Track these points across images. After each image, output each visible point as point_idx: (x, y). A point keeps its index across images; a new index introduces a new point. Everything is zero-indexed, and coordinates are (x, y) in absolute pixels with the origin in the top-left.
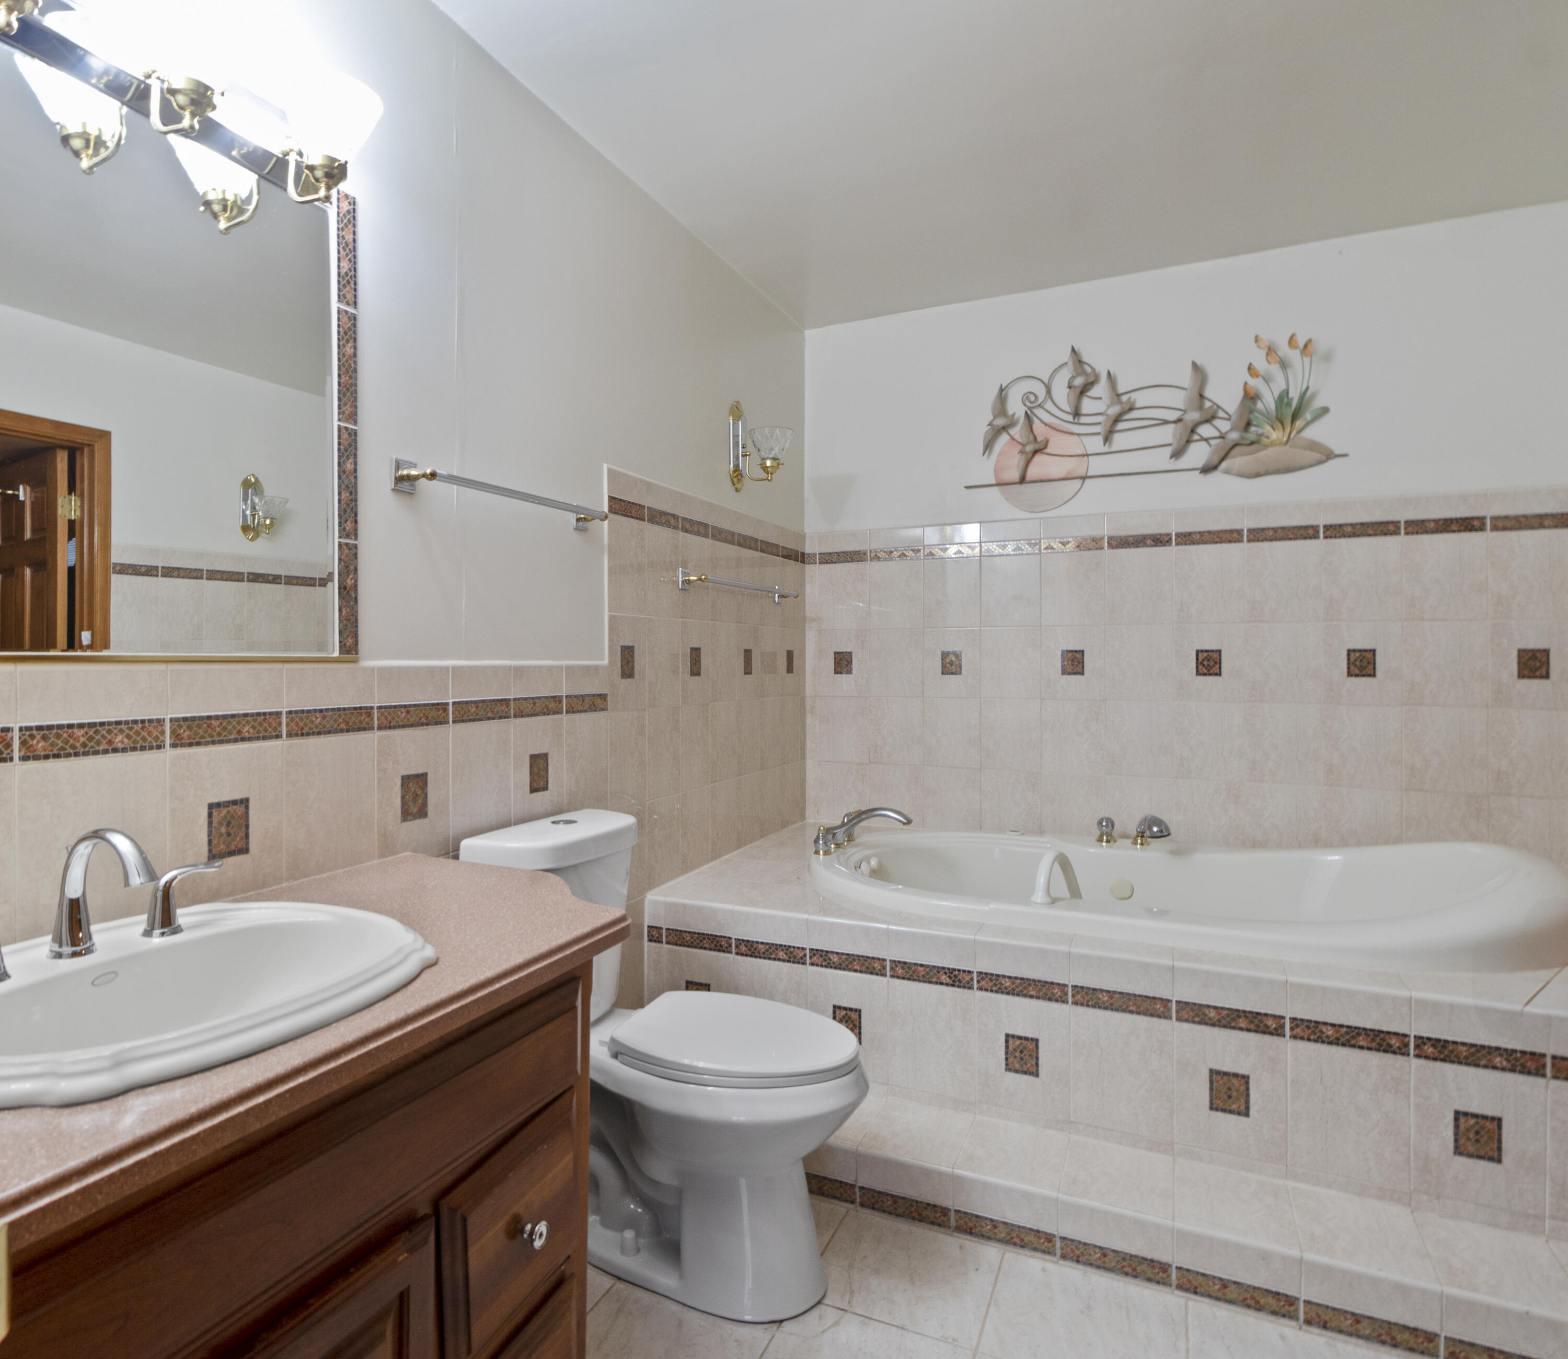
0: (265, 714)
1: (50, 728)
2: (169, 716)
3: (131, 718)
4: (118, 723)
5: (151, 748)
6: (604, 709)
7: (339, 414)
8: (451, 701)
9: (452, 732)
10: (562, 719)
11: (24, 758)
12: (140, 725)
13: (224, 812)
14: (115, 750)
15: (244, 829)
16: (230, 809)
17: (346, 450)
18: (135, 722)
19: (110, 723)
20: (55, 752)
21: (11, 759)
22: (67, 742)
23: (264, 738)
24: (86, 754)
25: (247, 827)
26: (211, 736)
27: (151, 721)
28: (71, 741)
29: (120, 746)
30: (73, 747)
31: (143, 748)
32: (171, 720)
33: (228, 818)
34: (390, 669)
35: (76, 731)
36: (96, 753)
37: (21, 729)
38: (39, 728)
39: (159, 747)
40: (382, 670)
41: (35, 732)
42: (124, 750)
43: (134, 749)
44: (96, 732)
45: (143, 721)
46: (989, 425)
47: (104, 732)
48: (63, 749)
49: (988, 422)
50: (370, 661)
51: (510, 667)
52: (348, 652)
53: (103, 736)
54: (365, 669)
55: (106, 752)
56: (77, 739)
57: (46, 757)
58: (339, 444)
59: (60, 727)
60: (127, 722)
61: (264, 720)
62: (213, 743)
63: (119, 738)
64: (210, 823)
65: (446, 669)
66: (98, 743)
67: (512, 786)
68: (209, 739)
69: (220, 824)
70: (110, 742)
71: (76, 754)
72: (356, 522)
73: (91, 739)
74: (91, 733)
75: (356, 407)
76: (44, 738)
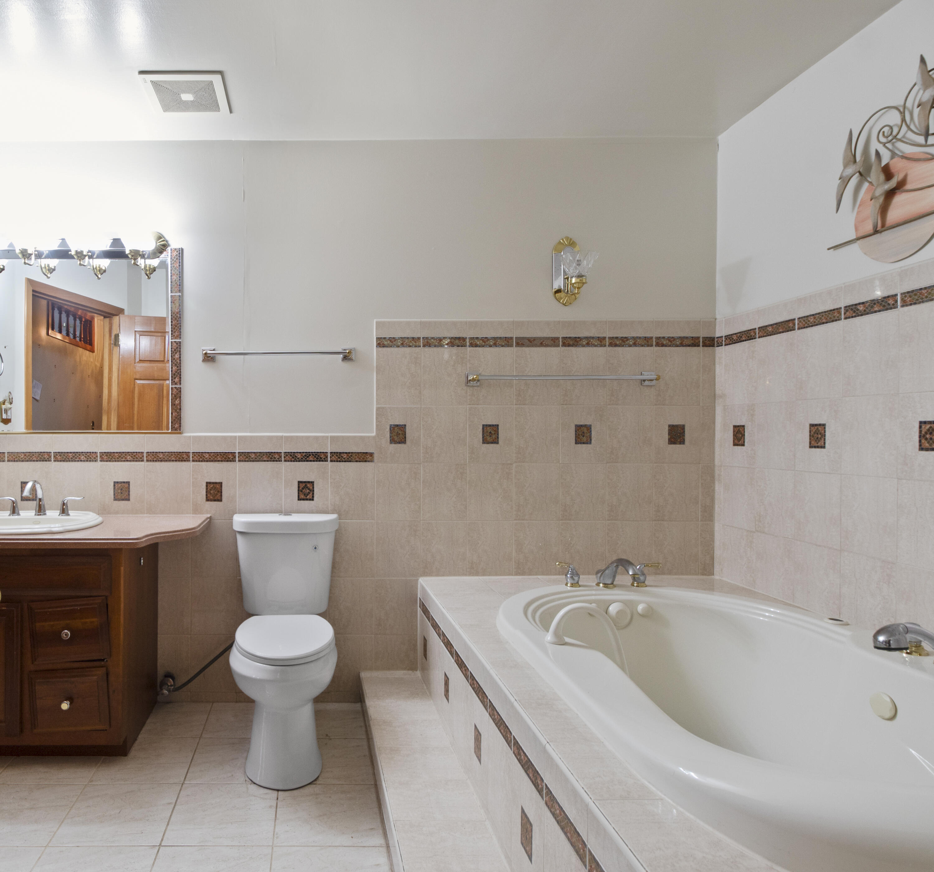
0: (136, 452)
1: (62, 453)
2: (99, 451)
3: (86, 451)
4: (82, 452)
5: (93, 461)
6: (372, 461)
7: (172, 336)
8: (237, 452)
9: (238, 466)
10: (328, 464)
11: (55, 461)
12: (89, 454)
13: (120, 485)
14: (81, 461)
15: (128, 492)
16: (122, 484)
17: (175, 350)
18: (88, 452)
19: (80, 452)
20: (63, 460)
21: (51, 461)
22: (67, 457)
23: (136, 461)
24: (72, 461)
25: (129, 492)
26: (115, 459)
27: (93, 453)
28: (68, 457)
29: (83, 459)
30: (68, 459)
31: (90, 461)
32: (100, 453)
33: (121, 488)
34: (200, 437)
35: (69, 454)
36: (75, 461)
37: (54, 452)
38: (59, 453)
39: (96, 461)
40: (194, 437)
41: (57, 454)
42: (84, 461)
43: (87, 461)
44: (75, 455)
45: (90, 452)
46: (840, 179)
47: (78, 455)
48: (65, 459)
49: (839, 176)
50: (188, 434)
51: (282, 437)
52: (176, 430)
53: (77, 456)
54: (185, 437)
55: (78, 461)
56: (69, 457)
57: (61, 461)
58: (172, 348)
59: (65, 453)
60: (85, 452)
61: (136, 455)
62: (115, 461)
63: (83, 457)
64: (114, 488)
65: (235, 437)
66: (76, 458)
67: (283, 495)
68: (114, 460)
69: (118, 489)
70: (80, 458)
71: (69, 461)
72: (180, 378)
73: (74, 457)
74: (74, 455)
75: (180, 332)
76: (60, 456)
